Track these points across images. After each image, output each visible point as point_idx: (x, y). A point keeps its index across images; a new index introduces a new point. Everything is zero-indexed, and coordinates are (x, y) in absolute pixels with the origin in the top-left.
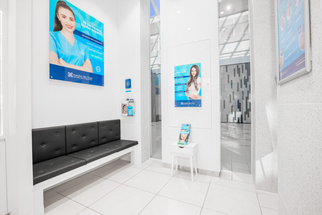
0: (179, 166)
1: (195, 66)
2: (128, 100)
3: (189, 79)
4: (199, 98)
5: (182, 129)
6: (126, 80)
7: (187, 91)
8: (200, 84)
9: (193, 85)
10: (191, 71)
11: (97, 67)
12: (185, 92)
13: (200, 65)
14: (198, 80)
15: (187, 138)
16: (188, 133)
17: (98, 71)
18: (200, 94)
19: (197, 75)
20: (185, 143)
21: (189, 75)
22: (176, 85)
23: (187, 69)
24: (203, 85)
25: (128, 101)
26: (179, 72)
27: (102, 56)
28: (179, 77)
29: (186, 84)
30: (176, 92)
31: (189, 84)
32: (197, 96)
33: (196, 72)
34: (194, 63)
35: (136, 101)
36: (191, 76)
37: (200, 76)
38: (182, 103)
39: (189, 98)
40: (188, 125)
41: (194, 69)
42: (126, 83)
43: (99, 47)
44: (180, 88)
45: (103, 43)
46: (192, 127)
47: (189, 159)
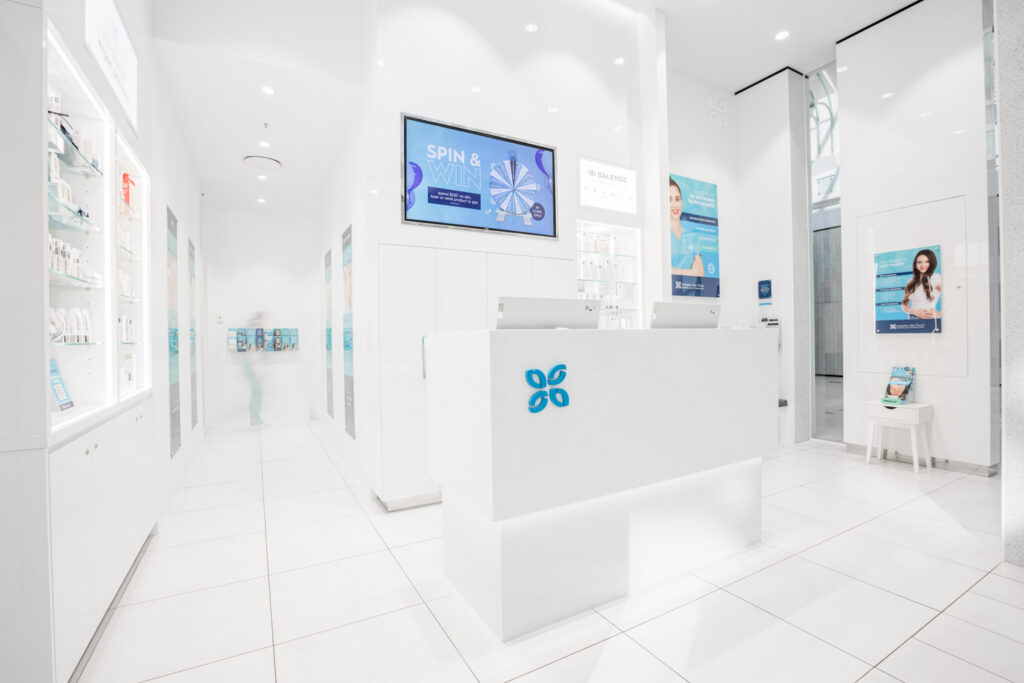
0: (885, 452)
1: (927, 252)
2: (764, 320)
3: (910, 278)
4: (935, 316)
5: (892, 377)
6: (761, 284)
7: (906, 301)
8: (938, 288)
9: (920, 289)
10: (915, 263)
11: (711, 265)
12: (900, 303)
13: (938, 250)
14: (934, 280)
15: (906, 392)
16: (908, 383)
17: (711, 273)
18: (939, 307)
19: (930, 271)
20: (899, 400)
21: (911, 269)
22: (878, 291)
23: (904, 259)
24: (945, 289)
25: (767, 323)
26: (887, 265)
27: (716, 244)
28: (885, 275)
29: (903, 288)
30: (878, 305)
31: (911, 288)
32: (929, 311)
33: (928, 265)
34: (924, 246)
35: (782, 322)
36: (916, 272)
37: (940, 272)
38: (893, 327)
39: (911, 315)
40: (907, 369)
41: (924, 259)
42: (760, 288)
43: (711, 229)
44: (887, 297)
45: (716, 220)
46: (917, 372)
47: (908, 430)
